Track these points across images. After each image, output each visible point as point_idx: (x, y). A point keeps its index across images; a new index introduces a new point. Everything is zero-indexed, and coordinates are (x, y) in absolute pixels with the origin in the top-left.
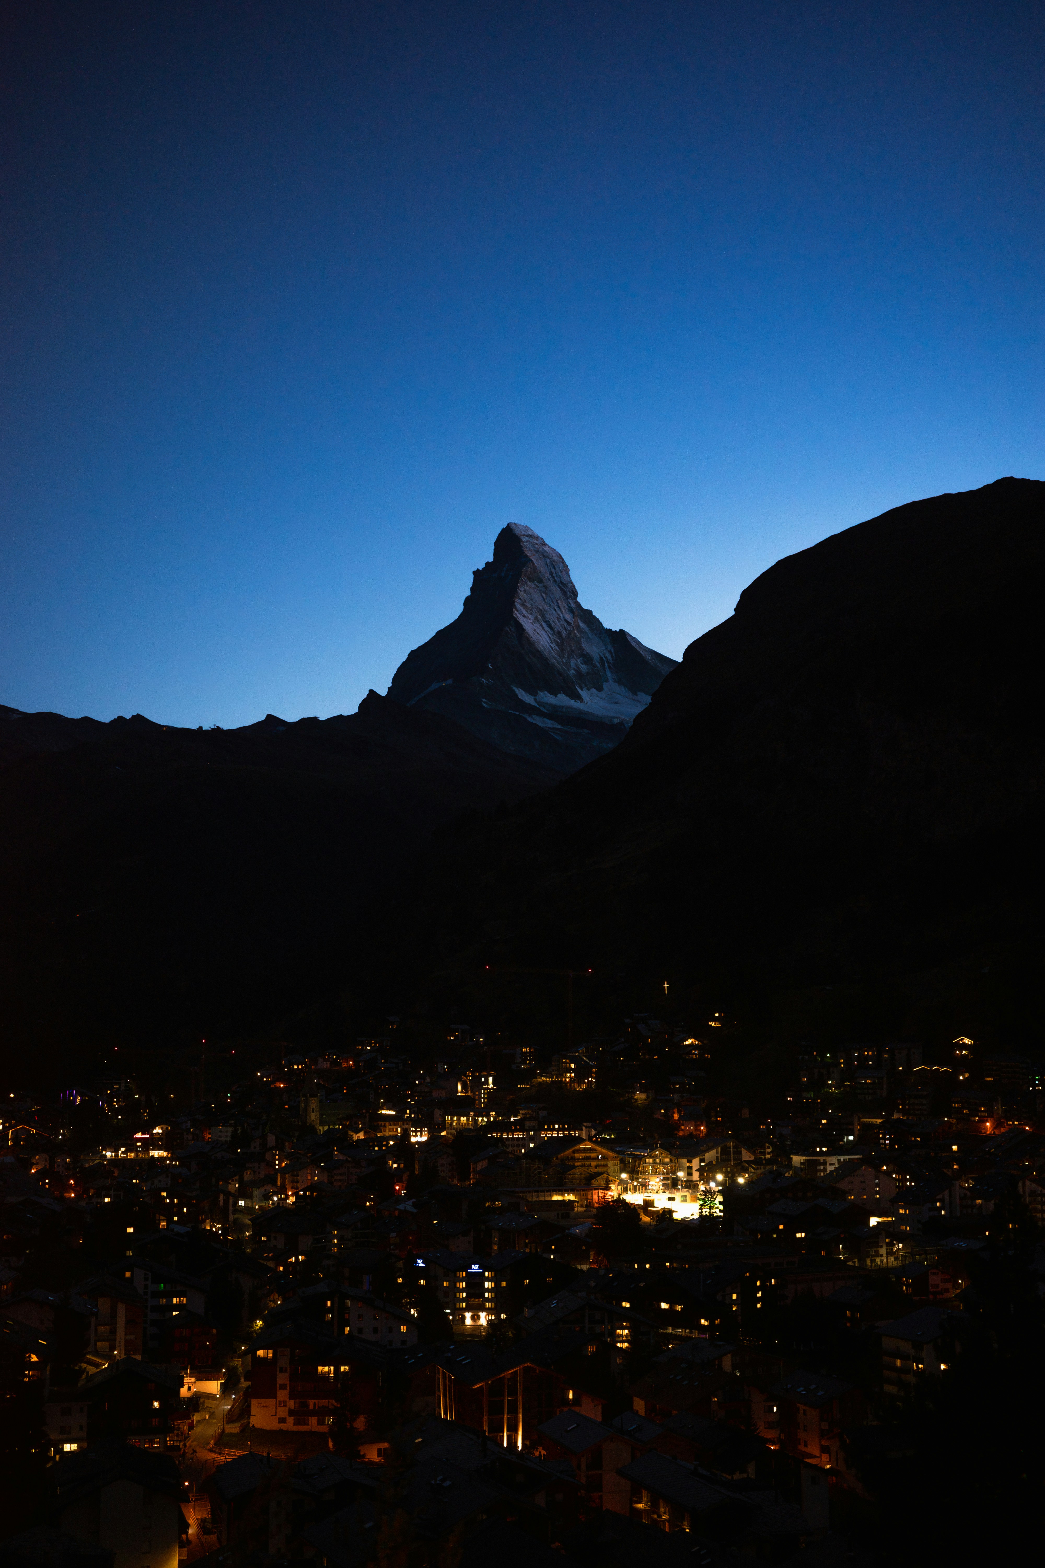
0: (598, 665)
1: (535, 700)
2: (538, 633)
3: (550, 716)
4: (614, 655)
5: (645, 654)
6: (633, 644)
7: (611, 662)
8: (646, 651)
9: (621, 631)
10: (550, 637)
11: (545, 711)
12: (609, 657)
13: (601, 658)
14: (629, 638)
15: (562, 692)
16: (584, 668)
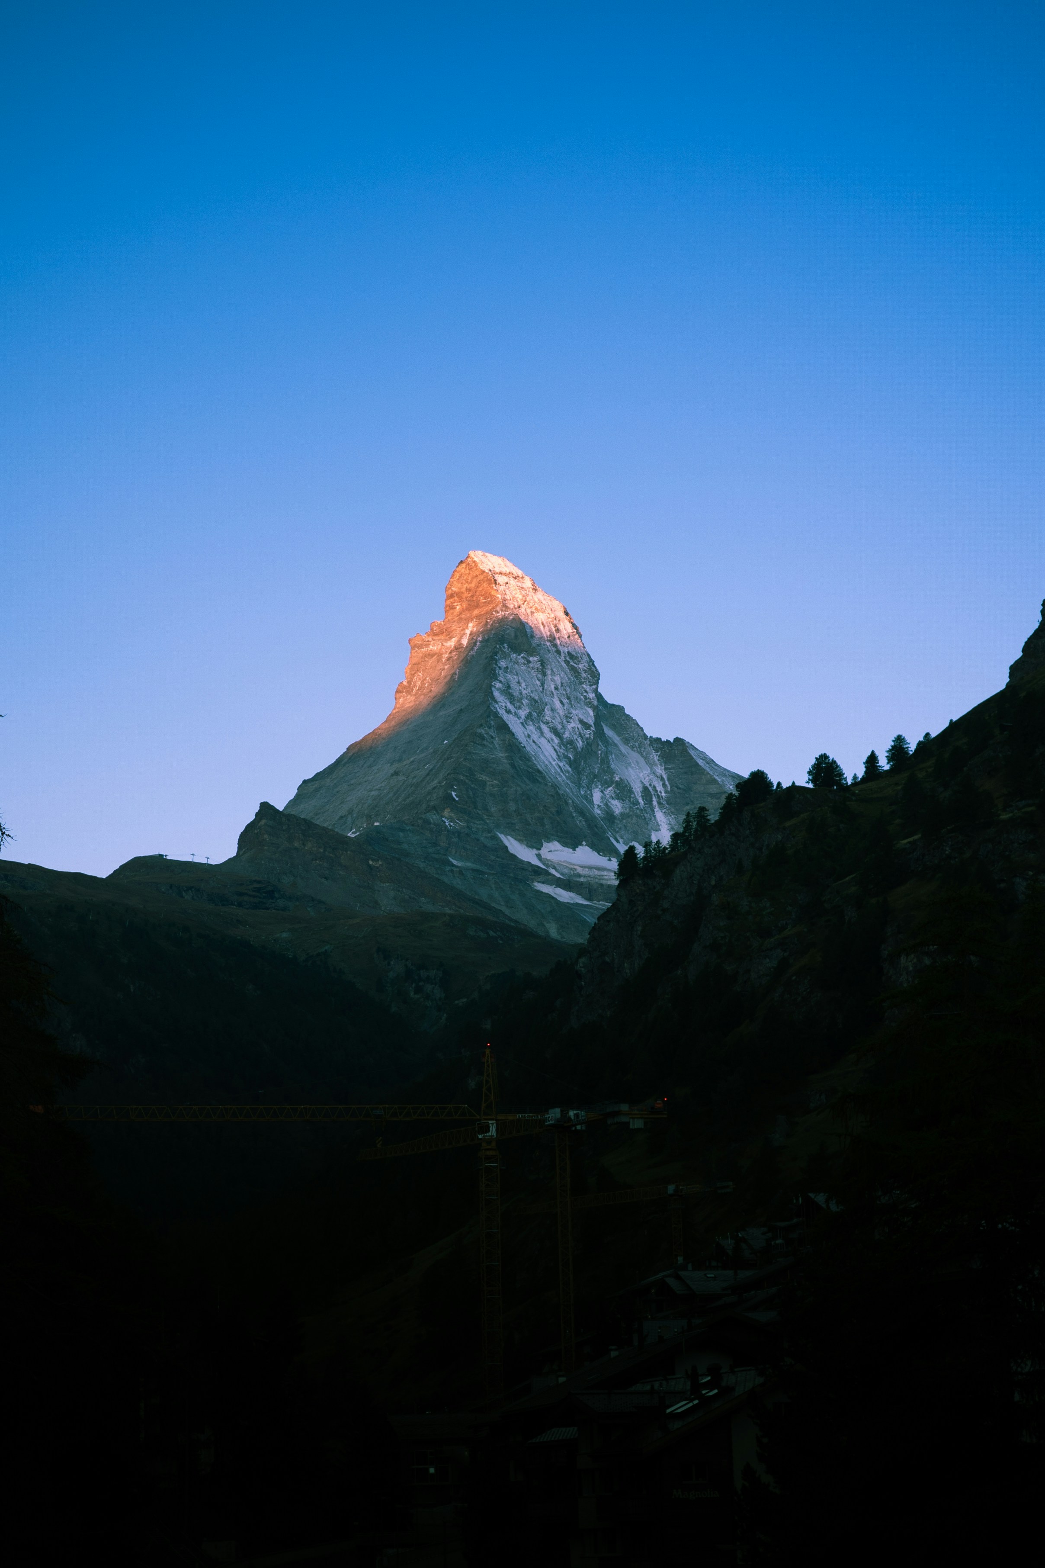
0: (641, 800)
1: (539, 856)
2: (534, 742)
3: (567, 884)
4: (667, 783)
5: (723, 781)
6: (701, 762)
7: (663, 794)
8: (724, 775)
9: (677, 740)
10: (555, 750)
11: (558, 875)
12: (660, 788)
13: (645, 789)
14: (692, 752)
15: (584, 843)
16: (617, 807)
